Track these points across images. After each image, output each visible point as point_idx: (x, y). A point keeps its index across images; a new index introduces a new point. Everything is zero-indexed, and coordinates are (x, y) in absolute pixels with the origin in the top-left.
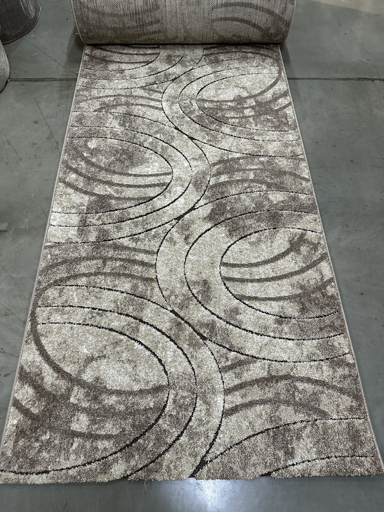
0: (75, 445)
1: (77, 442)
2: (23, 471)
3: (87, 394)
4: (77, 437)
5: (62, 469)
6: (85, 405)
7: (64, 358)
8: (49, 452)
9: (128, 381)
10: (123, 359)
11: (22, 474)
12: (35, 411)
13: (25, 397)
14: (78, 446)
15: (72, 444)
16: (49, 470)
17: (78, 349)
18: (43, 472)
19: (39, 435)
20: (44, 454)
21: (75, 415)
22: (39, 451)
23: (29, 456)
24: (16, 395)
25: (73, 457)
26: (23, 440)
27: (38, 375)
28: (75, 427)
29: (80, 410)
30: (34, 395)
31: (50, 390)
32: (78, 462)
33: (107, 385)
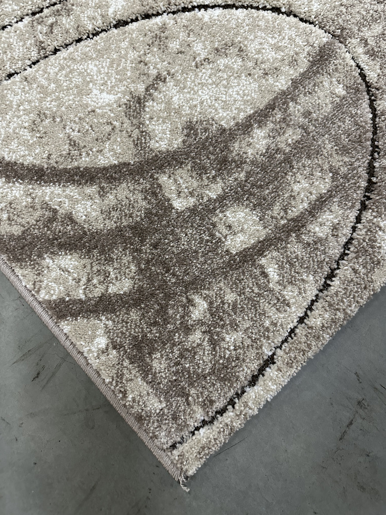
0: (273, 272)
1: (270, 265)
2: (219, 405)
3: (200, 170)
4: (261, 255)
5: (292, 331)
6: (214, 191)
7: (73, 144)
8: (234, 326)
9: (255, 85)
10: (203, 57)
11: (222, 412)
12: (122, 286)
13: (71, 282)
14: (281, 267)
15: (265, 275)
16: (270, 354)
17: (87, 105)
18: (261, 370)
19: (182, 317)
20: (231, 338)
21: (214, 225)
22: (214, 343)
23: (203, 370)
24: (43, 296)
25: (289, 293)
26: (158, 355)
27: (52, 220)
28: (236, 243)
29: (215, 209)
30: (87, 261)
31: (111, 225)
32: (309, 293)
33: (223, 123)
